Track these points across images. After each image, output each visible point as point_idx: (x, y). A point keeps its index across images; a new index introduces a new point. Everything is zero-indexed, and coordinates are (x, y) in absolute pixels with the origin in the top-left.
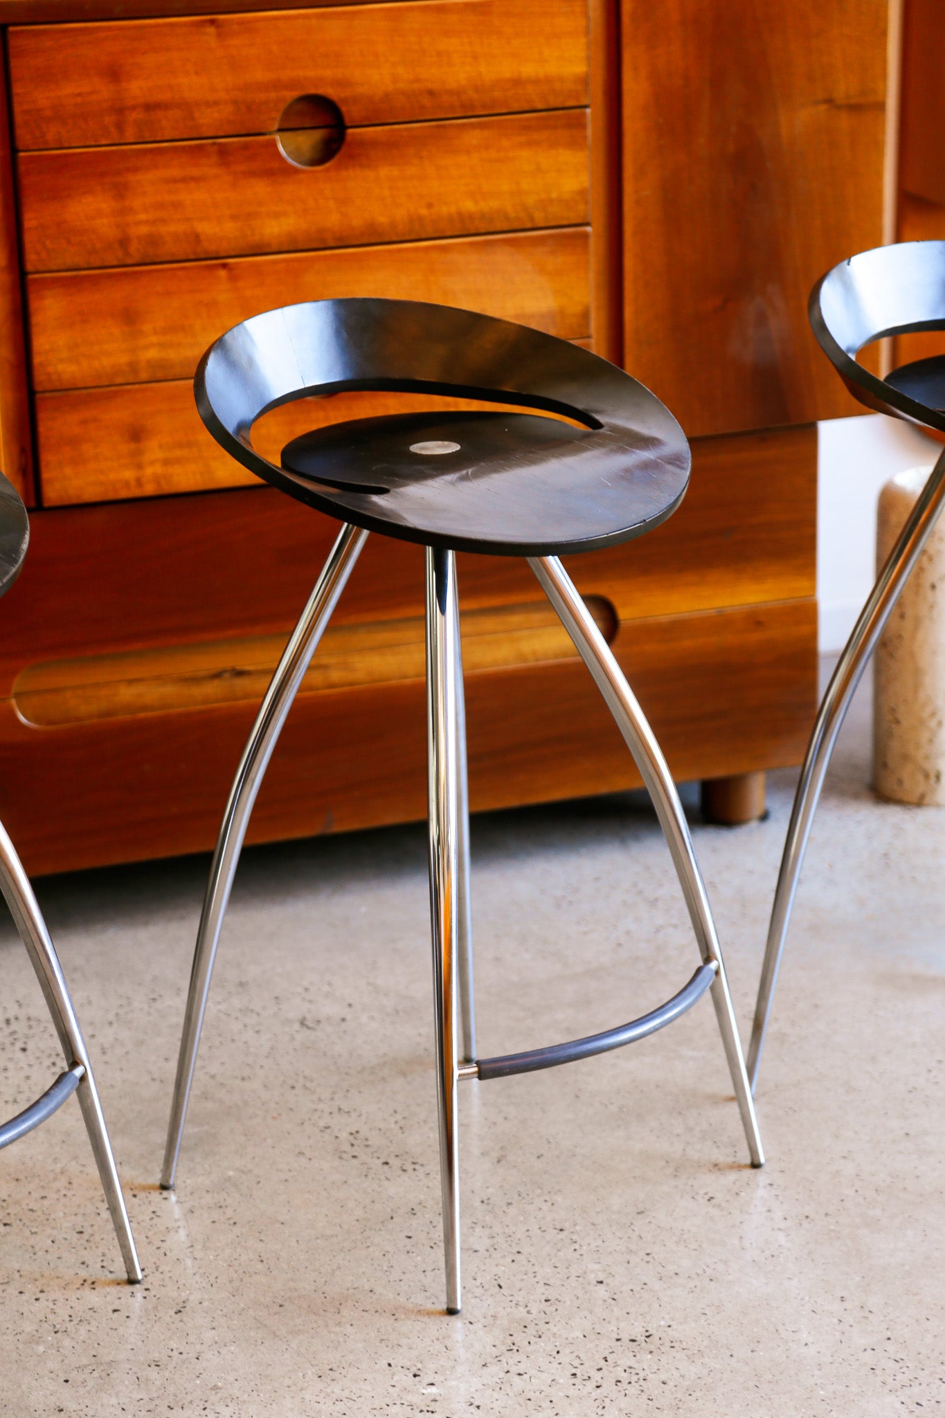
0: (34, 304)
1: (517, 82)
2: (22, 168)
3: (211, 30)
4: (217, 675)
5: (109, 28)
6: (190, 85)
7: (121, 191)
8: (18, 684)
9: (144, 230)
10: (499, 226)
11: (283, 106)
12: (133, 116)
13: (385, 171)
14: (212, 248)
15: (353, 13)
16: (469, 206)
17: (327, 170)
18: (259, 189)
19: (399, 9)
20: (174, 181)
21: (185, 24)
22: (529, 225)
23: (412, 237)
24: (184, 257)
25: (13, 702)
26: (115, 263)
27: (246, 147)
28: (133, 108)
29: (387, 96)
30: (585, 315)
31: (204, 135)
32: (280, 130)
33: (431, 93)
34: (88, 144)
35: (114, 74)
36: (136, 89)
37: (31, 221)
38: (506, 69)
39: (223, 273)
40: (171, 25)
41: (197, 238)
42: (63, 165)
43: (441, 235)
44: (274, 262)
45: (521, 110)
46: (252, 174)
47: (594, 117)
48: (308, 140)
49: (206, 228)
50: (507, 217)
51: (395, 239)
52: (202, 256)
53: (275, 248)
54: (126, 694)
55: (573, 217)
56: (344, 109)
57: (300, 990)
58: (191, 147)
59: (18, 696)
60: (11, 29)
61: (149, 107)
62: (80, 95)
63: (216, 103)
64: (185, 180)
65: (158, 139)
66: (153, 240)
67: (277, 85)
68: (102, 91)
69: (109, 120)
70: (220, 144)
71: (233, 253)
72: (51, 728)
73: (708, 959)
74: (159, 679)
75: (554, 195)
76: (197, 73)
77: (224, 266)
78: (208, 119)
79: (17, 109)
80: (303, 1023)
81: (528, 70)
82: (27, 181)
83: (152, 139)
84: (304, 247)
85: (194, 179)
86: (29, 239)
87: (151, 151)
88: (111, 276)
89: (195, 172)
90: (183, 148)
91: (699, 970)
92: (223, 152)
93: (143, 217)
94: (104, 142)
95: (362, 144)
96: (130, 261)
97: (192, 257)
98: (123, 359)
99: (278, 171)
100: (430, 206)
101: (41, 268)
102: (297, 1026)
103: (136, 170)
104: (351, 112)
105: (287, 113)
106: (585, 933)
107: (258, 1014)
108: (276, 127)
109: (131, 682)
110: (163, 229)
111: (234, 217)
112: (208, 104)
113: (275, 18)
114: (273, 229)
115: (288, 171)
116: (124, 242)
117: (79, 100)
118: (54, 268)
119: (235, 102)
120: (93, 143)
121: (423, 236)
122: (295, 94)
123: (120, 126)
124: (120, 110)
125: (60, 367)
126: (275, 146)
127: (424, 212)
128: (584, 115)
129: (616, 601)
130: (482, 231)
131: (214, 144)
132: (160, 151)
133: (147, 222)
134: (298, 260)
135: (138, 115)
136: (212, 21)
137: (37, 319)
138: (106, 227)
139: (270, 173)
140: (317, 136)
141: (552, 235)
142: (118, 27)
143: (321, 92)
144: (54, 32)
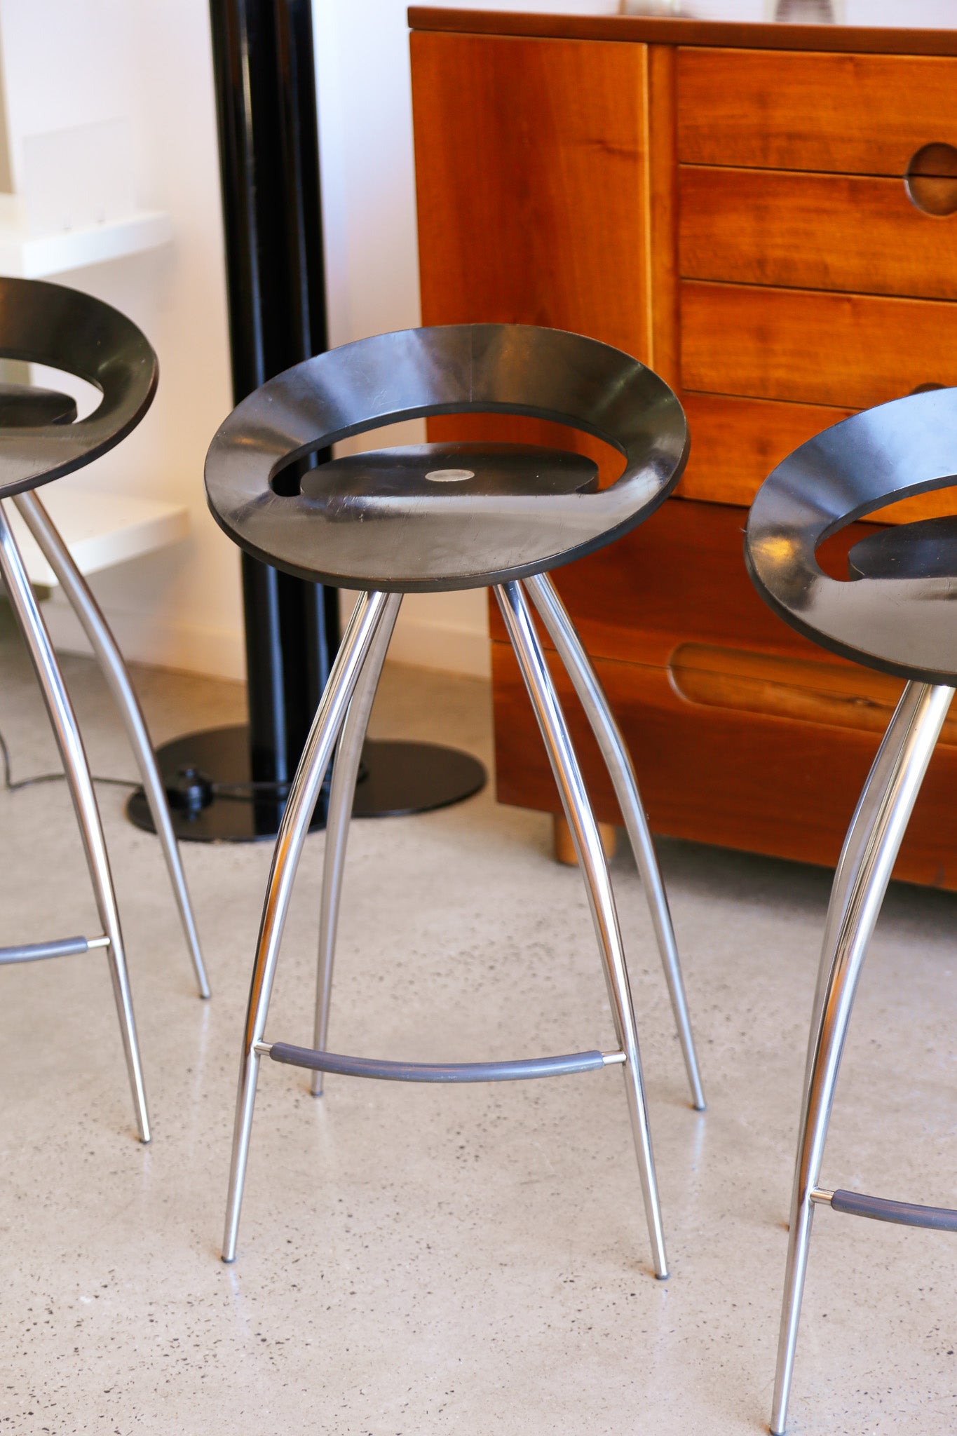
0: (685, 308)
2: (682, 179)
3: (850, 68)
4: (851, 701)
5: (760, 57)
6: (827, 119)
7: (761, 213)
8: (671, 656)
9: (779, 253)
11: (912, 152)
12: (775, 143)
14: (838, 281)
17: (950, 221)
18: (885, 231)
20: (808, 210)
21: (828, 60)
24: (813, 286)
25: (669, 672)
26: (753, 281)
27: (876, 187)
28: (777, 135)
31: (836, 170)
32: (908, 175)
34: (737, 164)
35: (762, 100)
36: (781, 117)
37: (684, 229)
39: (847, 307)
40: (816, 59)
41: (825, 269)
42: (713, 181)
44: (897, 305)
46: (879, 214)
48: (939, 190)
49: (831, 260)
52: (830, 287)
53: (895, 292)
54: (772, 695)
58: (826, 180)
59: (679, 669)
60: (681, 48)
61: (792, 136)
62: (732, 117)
63: (850, 140)
64: (820, 211)
65: (798, 168)
66: (787, 265)
67: (906, 129)
68: (751, 116)
69: (755, 144)
70: (852, 181)
71: (858, 290)
72: (699, 706)
74: (800, 689)
76: (834, 109)
77: (849, 301)
78: (845, 156)
79: (680, 124)
82: (682, 190)
83: (792, 168)
84: (924, 295)
85: (830, 211)
86: (682, 245)
87: (790, 178)
88: (748, 293)
89: (827, 205)
90: (819, 180)
92: (854, 189)
93: (779, 241)
94: (750, 165)
96: (765, 281)
97: (821, 287)
98: (755, 374)
99: (902, 215)
101: (693, 275)
103: (775, 195)
105: (920, 156)
108: (904, 171)
109: (775, 684)
110: (796, 256)
111: (860, 254)
112: (843, 140)
113: (910, 63)
114: (896, 271)
115: (913, 216)
116: (761, 263)
117: (731, 122)
118: (703, 276)
119: (867, 141)
120: (742, 165)
122: (925, 140)
123: (764, 151)
124: (765, 135)
125: (703, 371)
126: (903, 188)
131: (846, 180)
132: (797, 180)
133: (783, 246)
134: (918, 307)
135: (781, 143)
136: (851, 59)
137: (686, 322)
138: (747, 246)
139: (896, 216)
140: (949, 186)
142: (768, 57)
143: (950, 141)
144: (713, 55)
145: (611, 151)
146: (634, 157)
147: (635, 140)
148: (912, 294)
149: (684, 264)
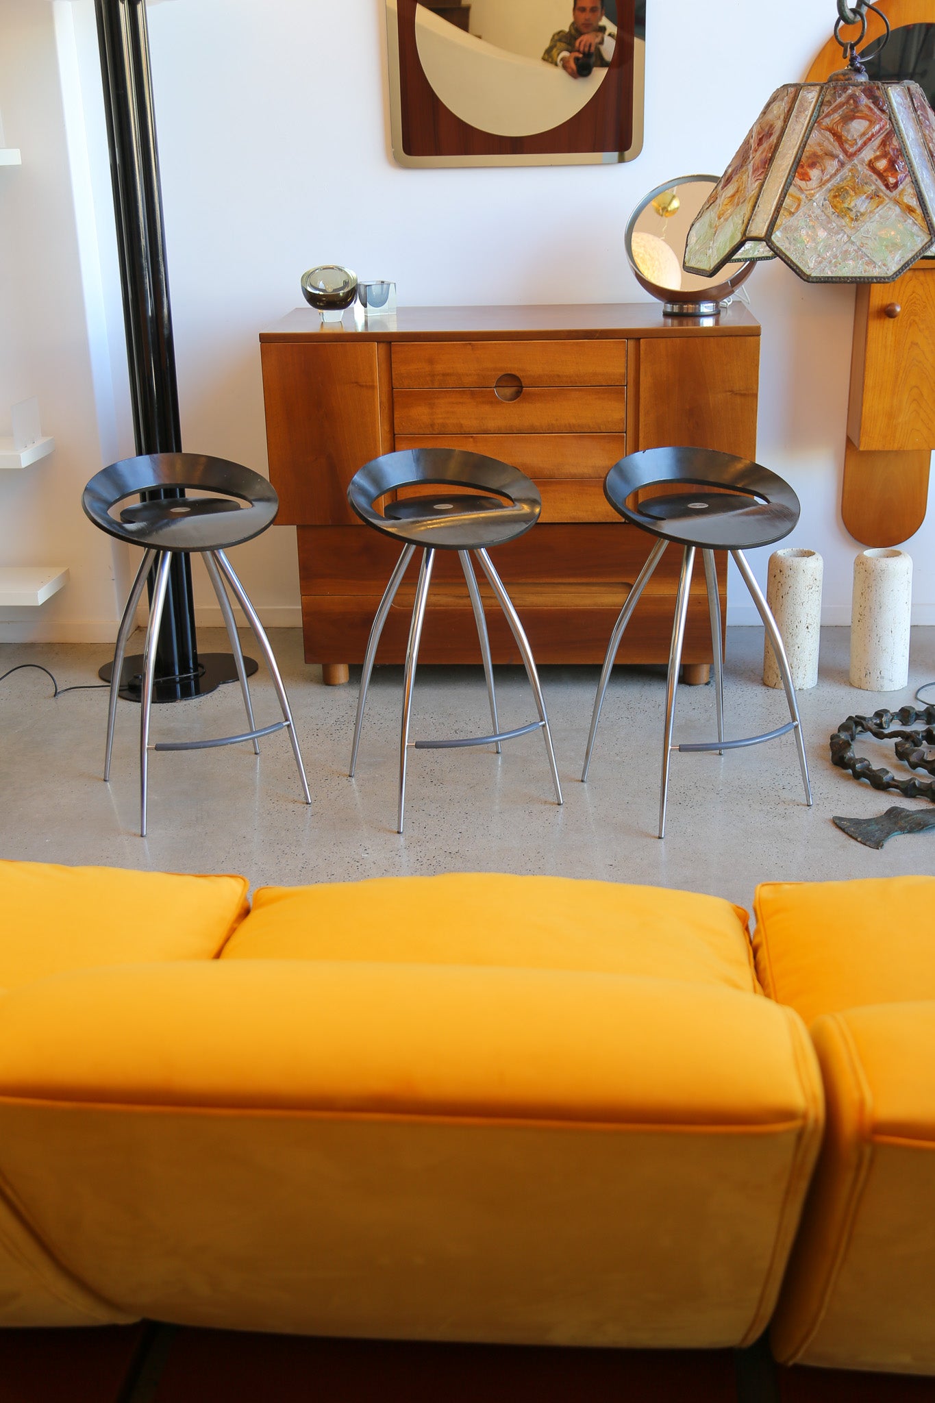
1: (595, 374)
2: (395, 395)
3: (470, 347)
5: (430, 345)
6: (460, 367)
7: (431, 406)
9: (440, 421)
10: (586, 430)
11: (497, 378)
12: (437, 378)
13: (538, 406)
14: (467, 430)
15: (528, 343)
16: (573, 421)
17: (514, 403)
18: (487, 408)
19: (546, 343)
20: (453, 403)
21: (460, 344)
22: (597, 431)
23: (549, 432)
24: (455, 433)
26: (428, 433)
27: (482, 392)
28: (438, 375)
29: (540, 376)
31: (465, 387)
32: (496, 387)
33: (559, 376)
34: (420, 387)
35: (431, 361)
36: (439, 368)
37: (397, 414)
38: (590, 370)
39: (471, 440)
40: (454, 344)
41: (461, 426)
42: (409, 395)
43: (561, 432)
44: (492, 437)
45: (596, 385)
46: (484, 403)
47: (631, 390)
48: (509, 391)
49: (465, 422)
50: (589, 427)
51: (542, 432)
52: (463, 433)
53: (492, 432)
55: (618, 429)
56: (522, 380)
58: (460, 391)
60: (393, 343)
61: (444, 375)
62: (417, 369)
63: (470, 375)
64: (457, 403)
65: (447, 387)
66: (444, 425)
67: (495, 369)
68: (426, 368)
69: (428, 379)
70: (471, 390)
71: (475, 433)
72: (403, 609)
74: (447, 595)
75: (610, 420)
76: (463, 363)
77: (471, 437)
78: (467, 381)
79: (393, 373)
81: (600, 369)
82: (395, 400)
83: (445, 387)
84: (504, 432)
85: (462, 403)
86: (396, 422)
87: (445, 391)
88: (426, 438)
89: (461, 400)
90: (457, 391)
92: (473, 393)
93: (440, 416)
94: (426, 387)
95: (529, 394)
96: (434, 433)
97: (459, 433)
99: (493, 402)
100: (557, 420)
101: (400, 433)
103: (438, 398)
104: (525, 382)
105: (500, 379)
108: (494, 385)
110: (448, 421)
111: (475, 419)
112: (467, 375)
113: (495, 344)
114: (492, 424)
115: (498, 403)
116: (432, 425)
117: (417, 371)
118: (405, 433)
119: (478, 375)
120: (422, 387)
121: (554, 432)
122: (503, 373)
123: (433, 381)
124: (432, 375)
126: (493, 392)
127: (554, 422)
128: (623, 389)
130: (578, 431)
131: (469, 390)
132: (448, 392)
133: (442, 418)
135: (440, 378)
136: (470, 344)
138: (425, 419)
139: (491, 403)
140: (513, 389)
141: (609, 436)
142: (433, 345)
143: (513, 373)
144: (408, 345)
145: (362, 386)
146: (373, 387)
147: (373, 381)
148: (499, 432)
149: (397, 429)
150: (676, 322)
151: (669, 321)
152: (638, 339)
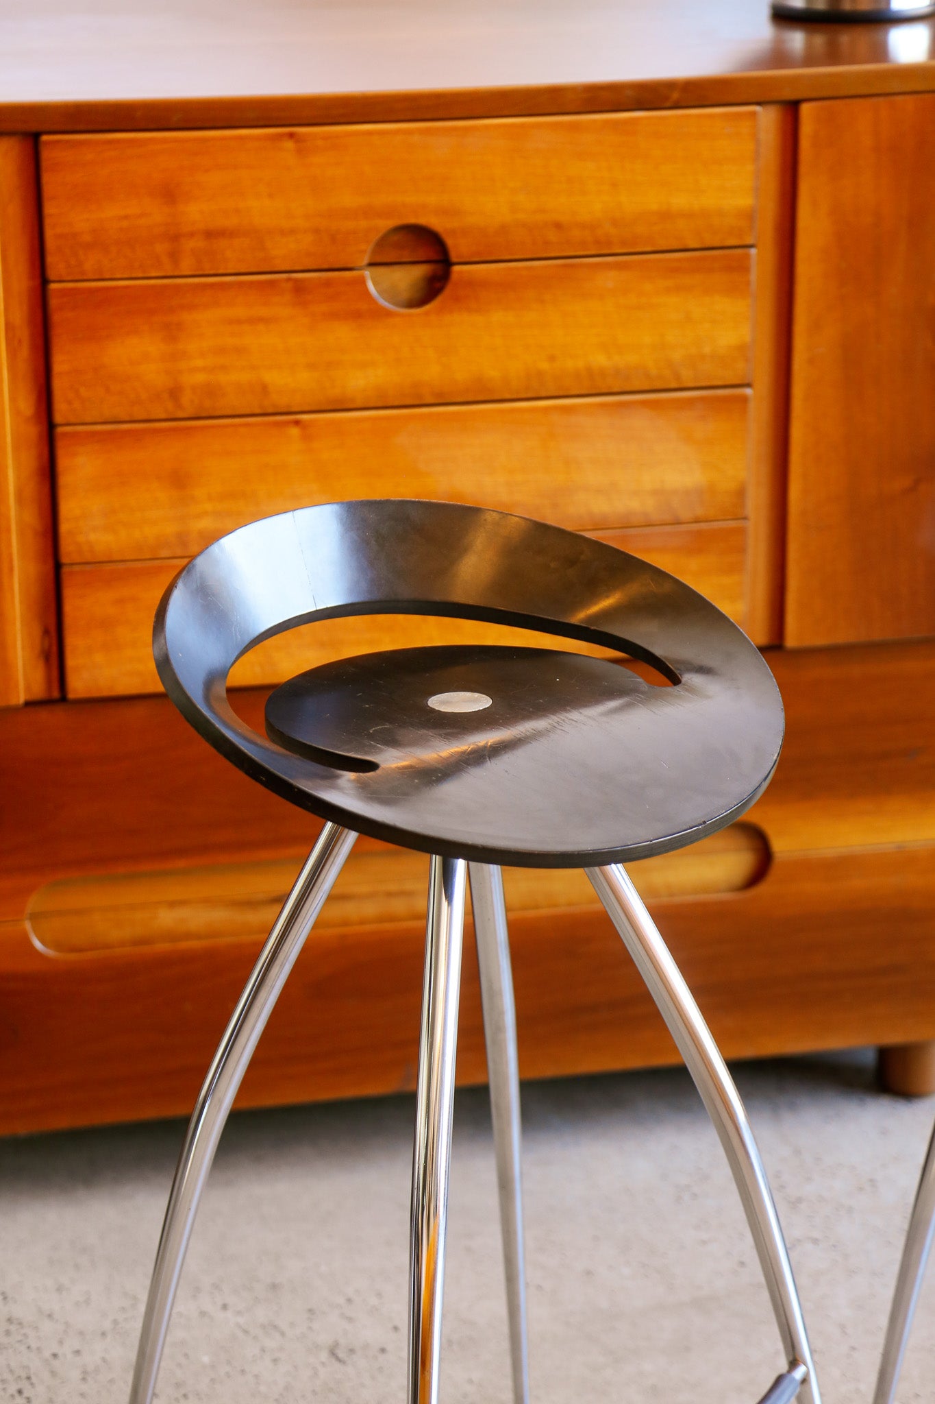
0: (63, 462)
1: (666, 216)
2: (54, 302)
3: (290, 145)
5: (164, 141)
6: (262, 209)
7: (172, 332)
8: (34, 903)
9: (200, 378)
10: (637, 385)
11: (375, 237)
12: (190, 244)
13: (497, 316)
14: (282, 402)
15: (467, 129)
16: (600, 360)
17: (427, 314)
18: (343, 333)
19: (523, 126)
20: (239, 322)
21: (258, 138)
22: (673, 385)
23: (529, 395)
24: (248, 411)
25: (28, 925)
26: (163, 416)
27: (328, 283)
28: (192, 235)
29: (504, 229)
30: (741, 493)
31: (276, 269)
32: (372, 264)
33: (558, 226)
34: (134, 276)
35: (169, 194)
36: (196, 213)
37: (61, 364)
38: (652, 200)
39: (295, 431)
40: (240, 138)
41: (265, 389)
42: (102, 300)
43: (565, 394)
44: (359, 420)
45: (669, 248)
46: (334, 316)
47: (761, 261)
48: (407, 278)
49: (274, 378)
50: (647, 375)
51: (508, 396)
52: (270, 410)
53: (359, 404)
54: (167, 919)
55: (729, 377)
56: (450, 242)
57: (341, 1300)
58: (260, 283)
59: (34, 917)
60: (45, 138)
61: (211, 235)
62: (126, 217)
63: (292, 232)
65: (221, 271)
66: (211, 391)
67: (368, 212)
68: (154, 214)
69: (161, 248)
70: (296, 280)
71: (307, 408)
72: (73, 956)
73: (794, 1363)
74: (208, 902)
75: (707, 350)
76: (271, 196)
77: (297, 423)
78: (283, 251)
79: (49, 233)
80: (333, 1353)
81: (680, 201)
82: (56, 318)
83: (212, 272)
84: (396, 403)
85: (261, 320)
86: (58, 385)
87: (212, 285)
88: (158, 431)
89: (264, 312)
90: (251, 283)
91: (779, 1380)
92: (299, 289)
93: (199, 363)
94: (153, 274)
95: (472, 284)
96: (181, 414)
97: (257, 411)
98: (170, 529)
99: (365, 313)
100: (552, 358)
101: (73, 420)
102: (324, 1356)
103: (191, 307)
104: (457, 247)
105: (382, 244)
106: (704, 1242)
107: (283, 1334)
108: (366, 261)
109: (172, 904)
110: (223, 378)
111: (311, 366)
112: (283, 233)
113: (370, 133)
114: (359, 381)
115: (378, 314)
116: (175, 393)
117: (125, 224)
118: (89, 419)
119: (316, 231)
120: (140, 275)
121: (543, 394)
122: (391, 223)
123: (174, 256)
124: (174, 238)
125: (93, 537)
126: (362, 281)
127: (544, 366)
128: (748, 256)
129: (770, 830)
130: (615, 390)
131: (289, 280)
132: (222, 286)
133: (204, 368)
134: (388, 418)
135: (197, 243)
136: (291, 135)
137: (66, 480)
138: (153, 373)
139: (356, 316)
140: (418, 272)
141: (702, 399)
142: (176, 140)
143: (422, 221)
144: (98, 142)
148: (380, 404)
149: (61, 411)
150: (819, 40)
151: (797, 40)
152: (792, 108)
